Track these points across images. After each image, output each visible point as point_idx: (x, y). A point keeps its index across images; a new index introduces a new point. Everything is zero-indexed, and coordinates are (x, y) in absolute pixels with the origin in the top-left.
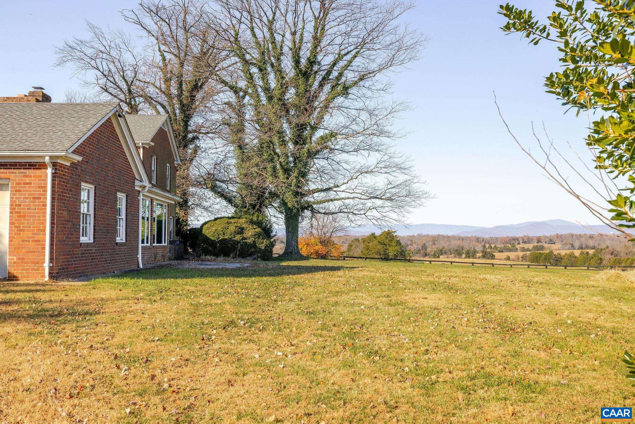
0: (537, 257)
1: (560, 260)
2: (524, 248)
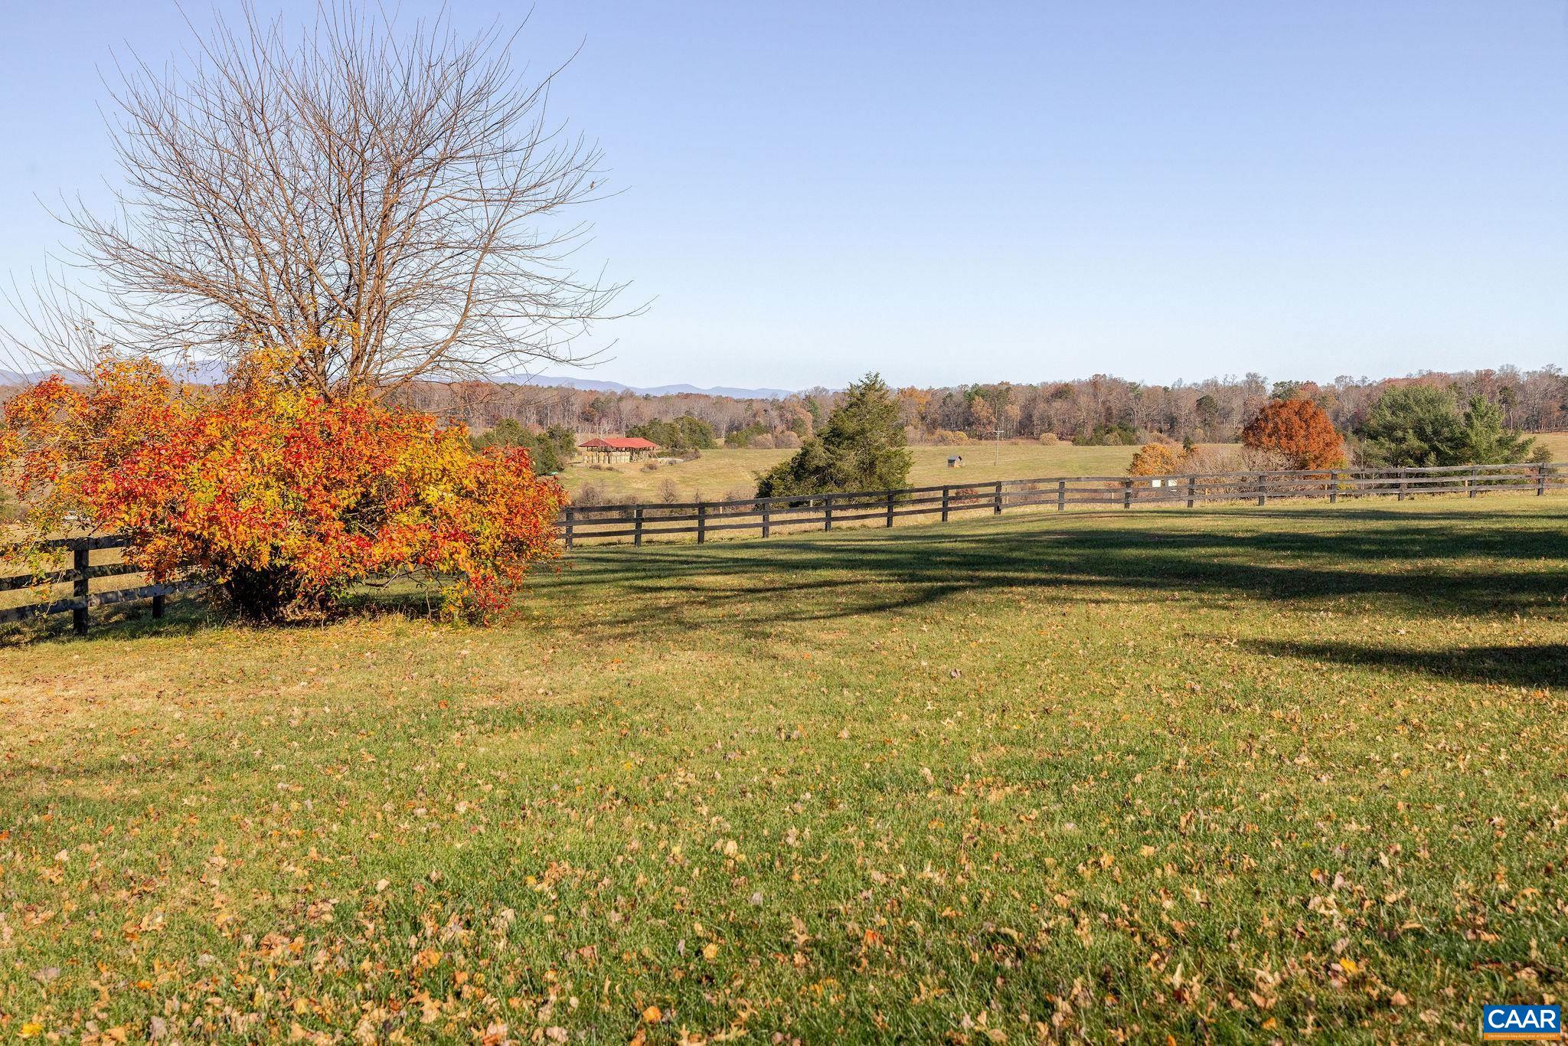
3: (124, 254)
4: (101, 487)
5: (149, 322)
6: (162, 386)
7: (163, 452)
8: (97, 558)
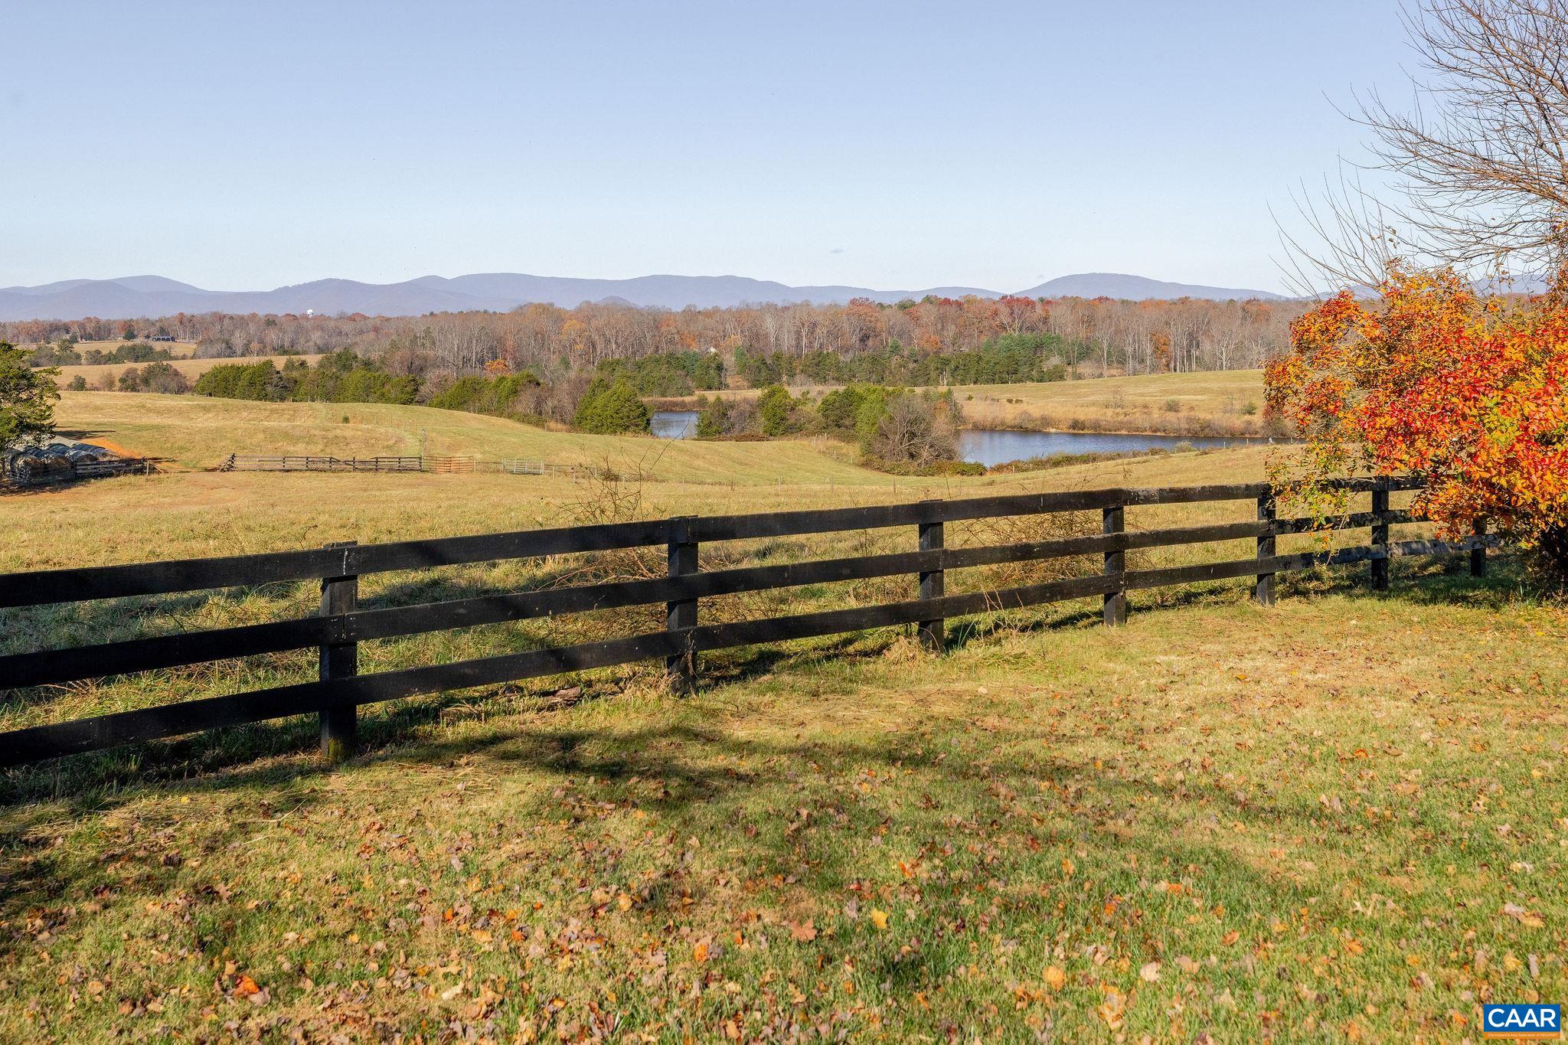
0: (226, 380)
1: (291, 385)
2: (98, 352)
3: (1424, 149)
4: (1380, 421)
5: (1456, 226)
6: (1460, 304)
7: (1450, 380)
8: (1398, 501)
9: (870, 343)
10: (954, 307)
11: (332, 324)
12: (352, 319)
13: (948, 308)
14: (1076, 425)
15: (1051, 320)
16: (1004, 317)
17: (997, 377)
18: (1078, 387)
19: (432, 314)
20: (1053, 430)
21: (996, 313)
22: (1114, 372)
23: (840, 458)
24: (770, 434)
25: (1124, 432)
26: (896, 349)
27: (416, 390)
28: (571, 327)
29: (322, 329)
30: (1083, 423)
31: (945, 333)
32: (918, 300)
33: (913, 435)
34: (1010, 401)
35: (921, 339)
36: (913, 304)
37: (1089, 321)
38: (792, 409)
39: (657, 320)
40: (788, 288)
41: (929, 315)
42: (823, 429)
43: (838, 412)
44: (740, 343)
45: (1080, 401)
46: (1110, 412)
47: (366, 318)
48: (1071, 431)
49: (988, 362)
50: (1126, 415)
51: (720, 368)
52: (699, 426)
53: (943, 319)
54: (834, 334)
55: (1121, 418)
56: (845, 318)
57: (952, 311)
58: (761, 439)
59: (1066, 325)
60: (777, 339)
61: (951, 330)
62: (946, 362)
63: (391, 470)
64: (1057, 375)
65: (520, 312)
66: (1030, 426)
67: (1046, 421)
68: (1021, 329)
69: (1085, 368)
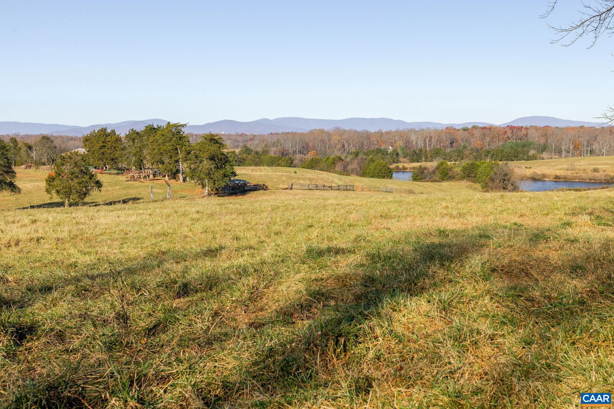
9: (454, 144)
10: (488, 130)
11: (234, 138)
12: (241, 135)
13: (486, 130)
14: (557, 177)
15: (529, 136)
16: (509, 134)
17: (510, 158)
18: (550, 162)
19: (271, 133)
20: (547, 179)
21: (505, 132)
22: (557, 157)
23: (475, 189)
24: (442, 180)
25: (577, 180)
26: (465, 147)
27: (292, 162)
28: (335, 139)
29: (230, 139)
30: (560, 176)
31: (485, 140)
32: (470, 127)
33: (504, 180)
34: (526, 168)
35: (476, 142)
36: (468, 129)
37: (545, 135)
38: (450, 170)
39: (368, 136)
40: (407, 123)
41: (477, 133)
42: (463, 178)
43: (468, 171)
44: (402, 145)
45: (555, 167)
46: (569, 172)
47: (246, 135)
48: (555, 180)
49: (506, 153)
50: (576, 173)
51: (397, 154)
52: (413, 176)
53: (484, 135)
54: (439, 141)
55: (575, 175)
56: (444, 134)
57: (487, 132)
58: (439, 182)
59: (535, 138)
60: (416, 143)
61: (488, 139)
62: (489, 152)
63: (344, 190)
64: (534, 158)
65: (312, 132)
66: (537, 178)
67: (544, 176)
68: (516, 139)
69: (544, 155)
